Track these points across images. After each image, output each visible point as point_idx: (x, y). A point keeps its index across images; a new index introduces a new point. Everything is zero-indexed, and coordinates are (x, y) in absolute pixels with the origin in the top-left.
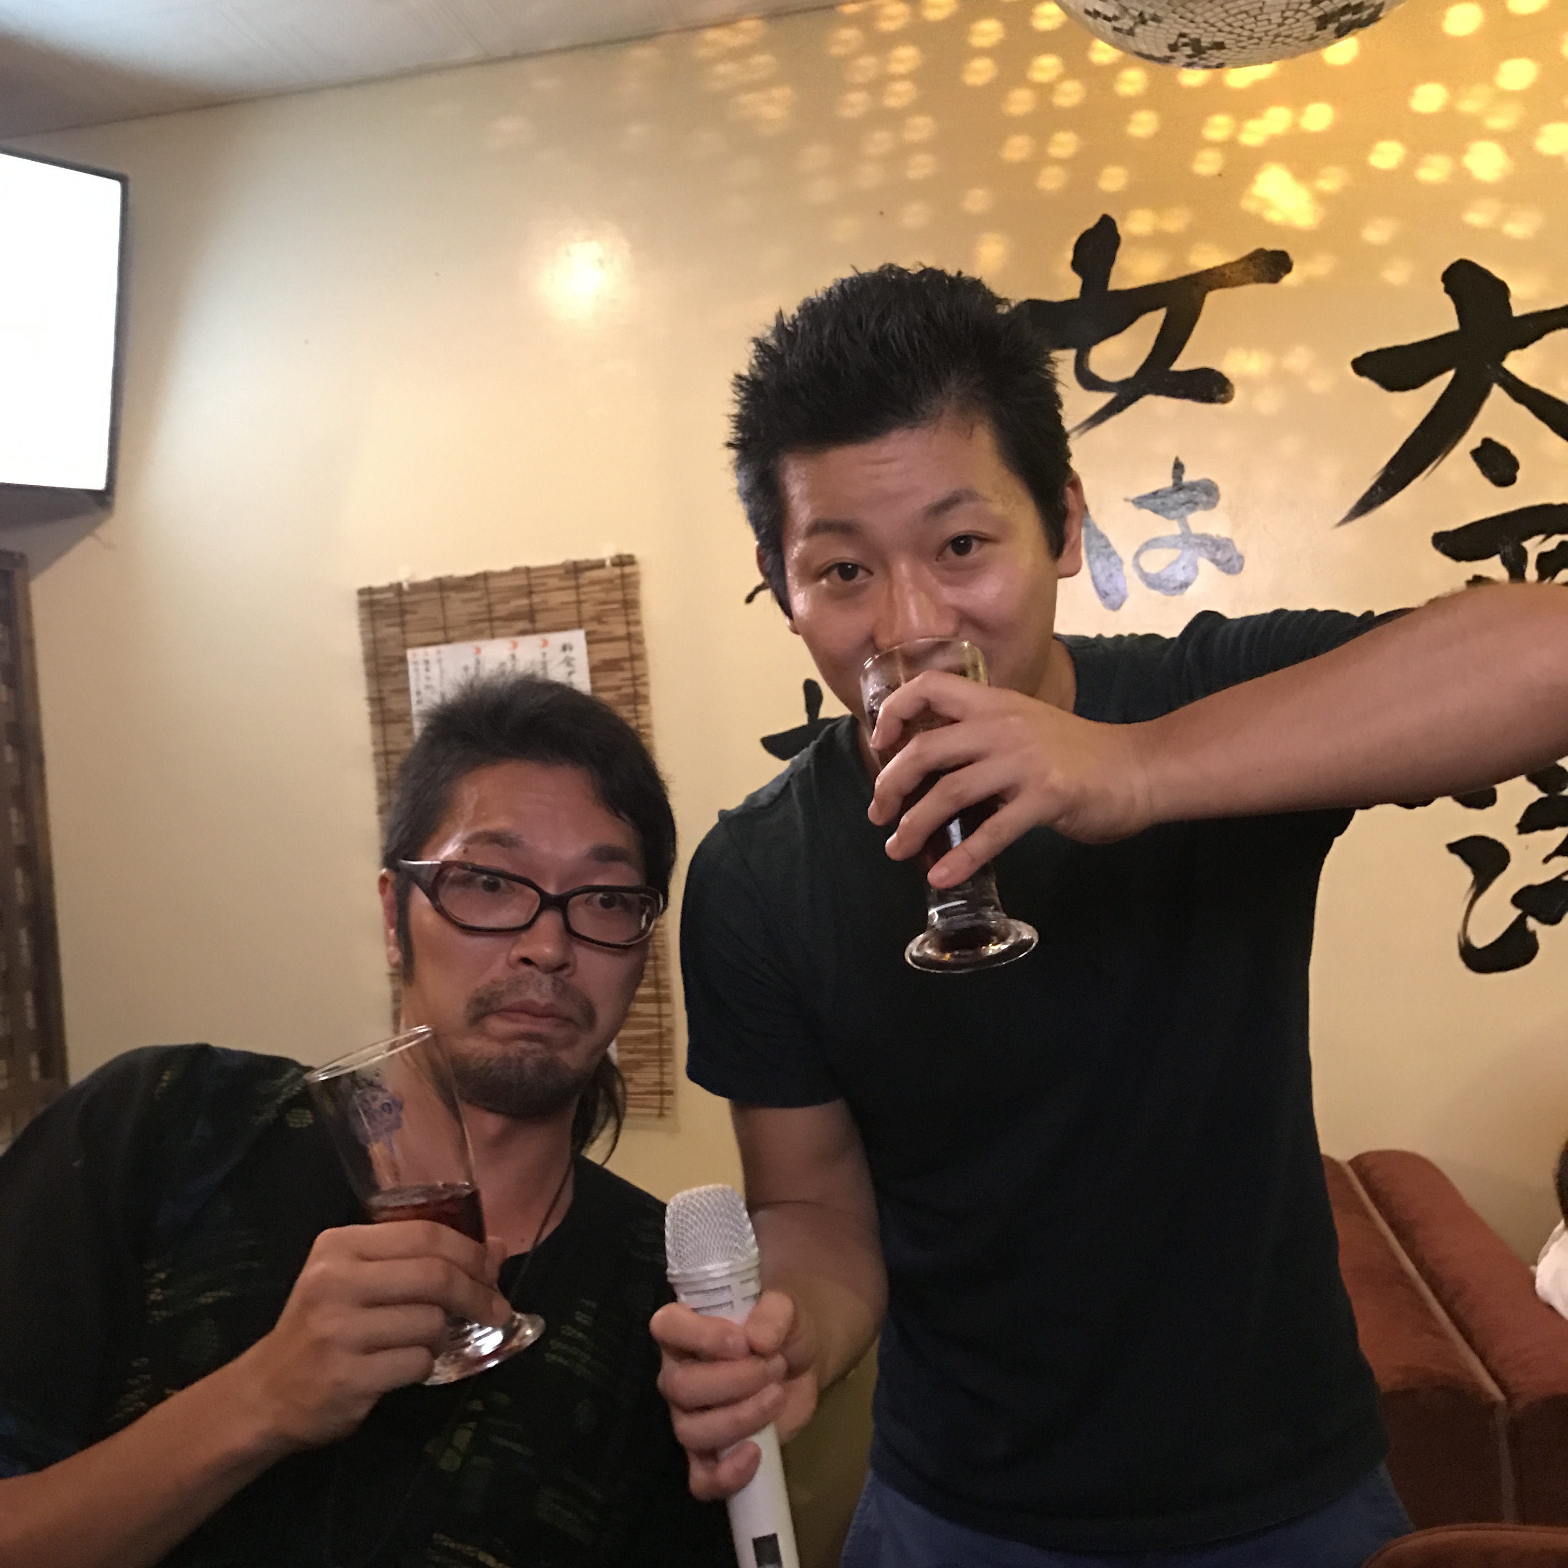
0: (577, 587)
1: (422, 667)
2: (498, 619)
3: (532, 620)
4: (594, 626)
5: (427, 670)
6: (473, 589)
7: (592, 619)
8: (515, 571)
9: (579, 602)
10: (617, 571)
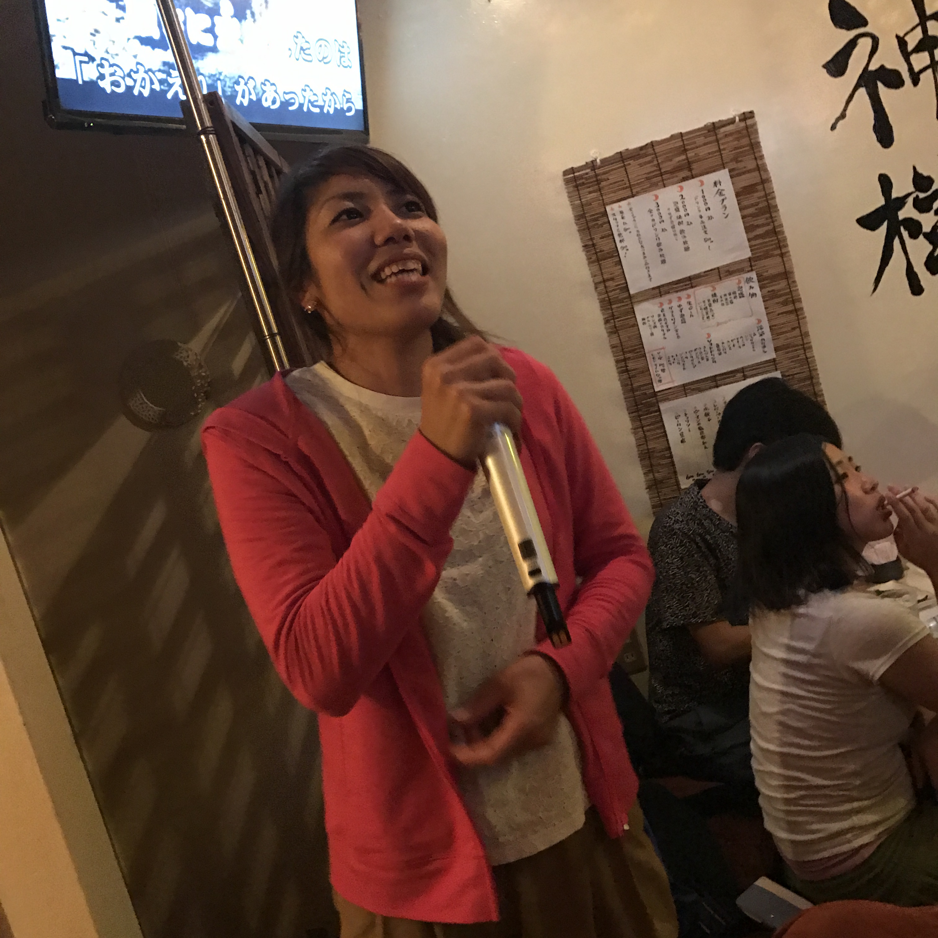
0: (717, 141)
1: (619, 217)
2: (666, 172)
3: (690, 170)
4: (733, 165)
5: (623, 218)
6: (646, 155)
7: (732, 161)
8: (673, 137)
9: (720, 150)
10: (743, 124)
